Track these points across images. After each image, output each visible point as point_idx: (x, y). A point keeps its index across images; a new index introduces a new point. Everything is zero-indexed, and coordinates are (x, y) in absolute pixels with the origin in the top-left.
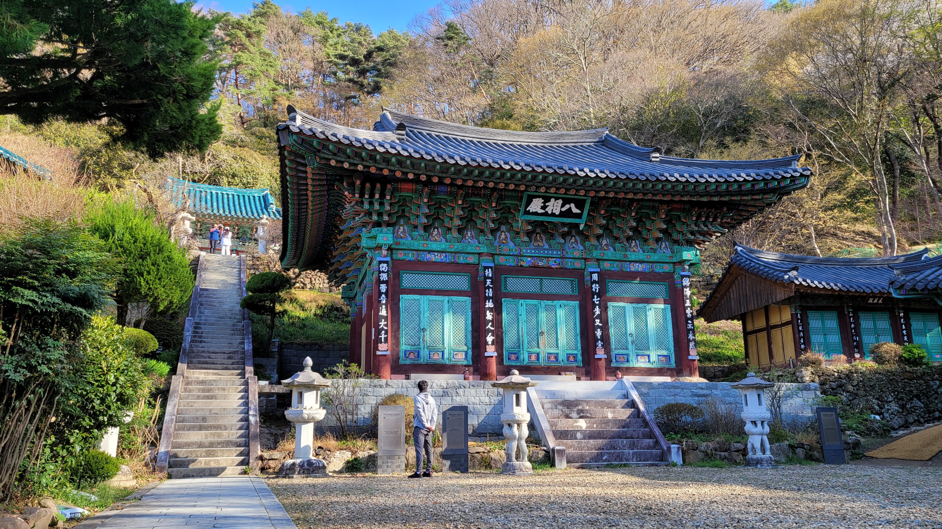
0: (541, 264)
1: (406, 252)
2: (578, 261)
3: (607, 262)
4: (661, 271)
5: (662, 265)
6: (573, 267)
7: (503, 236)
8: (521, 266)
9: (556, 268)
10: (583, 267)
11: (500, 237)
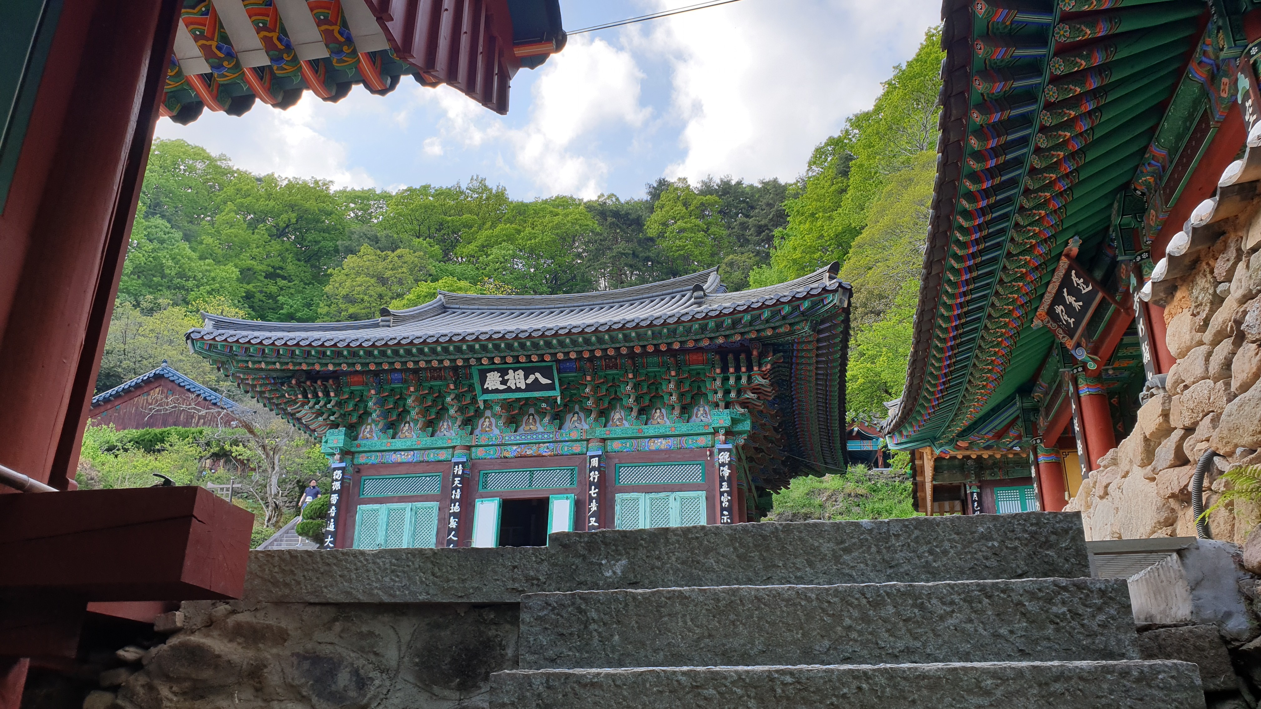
0: (529, 452)
1: (369, 454)
2: (578, 444)
3: (617, 441)
4: (694, 446)
5: (695, 437)
6: (571, 452)
7: (487, 423)
8: (505, 457)
9: (550, 456)
10: (585, 450)
11: (482, 425)
